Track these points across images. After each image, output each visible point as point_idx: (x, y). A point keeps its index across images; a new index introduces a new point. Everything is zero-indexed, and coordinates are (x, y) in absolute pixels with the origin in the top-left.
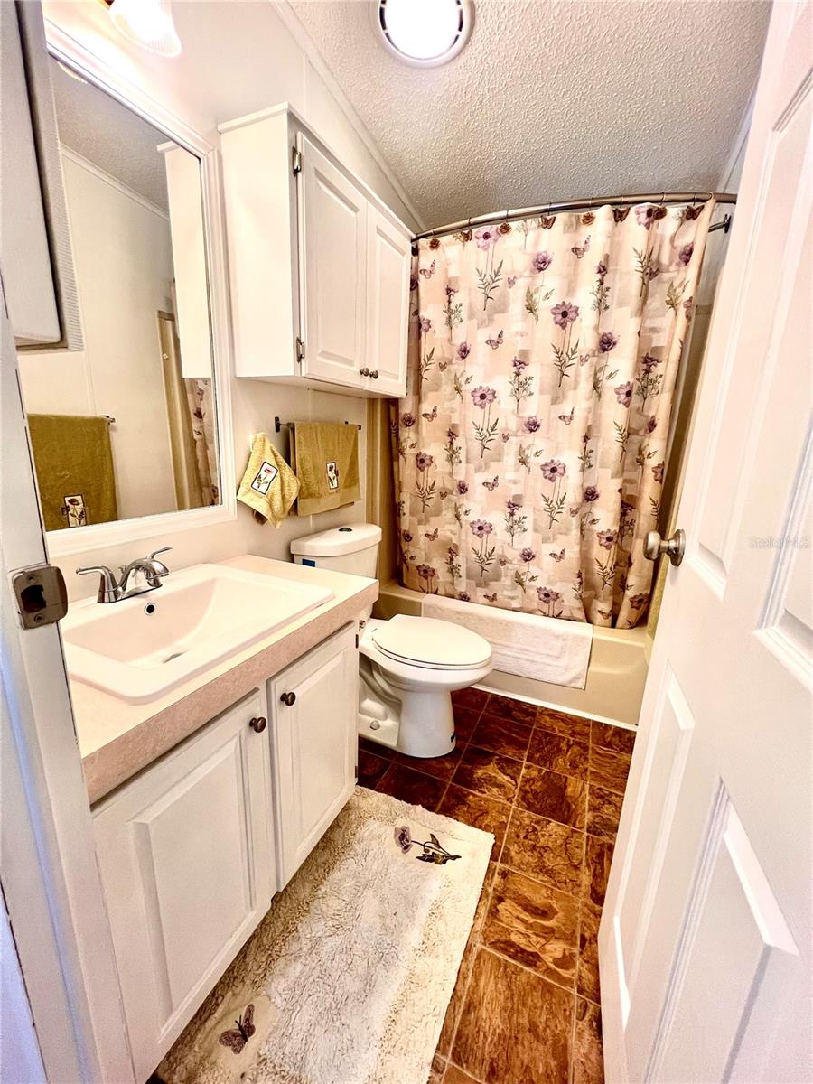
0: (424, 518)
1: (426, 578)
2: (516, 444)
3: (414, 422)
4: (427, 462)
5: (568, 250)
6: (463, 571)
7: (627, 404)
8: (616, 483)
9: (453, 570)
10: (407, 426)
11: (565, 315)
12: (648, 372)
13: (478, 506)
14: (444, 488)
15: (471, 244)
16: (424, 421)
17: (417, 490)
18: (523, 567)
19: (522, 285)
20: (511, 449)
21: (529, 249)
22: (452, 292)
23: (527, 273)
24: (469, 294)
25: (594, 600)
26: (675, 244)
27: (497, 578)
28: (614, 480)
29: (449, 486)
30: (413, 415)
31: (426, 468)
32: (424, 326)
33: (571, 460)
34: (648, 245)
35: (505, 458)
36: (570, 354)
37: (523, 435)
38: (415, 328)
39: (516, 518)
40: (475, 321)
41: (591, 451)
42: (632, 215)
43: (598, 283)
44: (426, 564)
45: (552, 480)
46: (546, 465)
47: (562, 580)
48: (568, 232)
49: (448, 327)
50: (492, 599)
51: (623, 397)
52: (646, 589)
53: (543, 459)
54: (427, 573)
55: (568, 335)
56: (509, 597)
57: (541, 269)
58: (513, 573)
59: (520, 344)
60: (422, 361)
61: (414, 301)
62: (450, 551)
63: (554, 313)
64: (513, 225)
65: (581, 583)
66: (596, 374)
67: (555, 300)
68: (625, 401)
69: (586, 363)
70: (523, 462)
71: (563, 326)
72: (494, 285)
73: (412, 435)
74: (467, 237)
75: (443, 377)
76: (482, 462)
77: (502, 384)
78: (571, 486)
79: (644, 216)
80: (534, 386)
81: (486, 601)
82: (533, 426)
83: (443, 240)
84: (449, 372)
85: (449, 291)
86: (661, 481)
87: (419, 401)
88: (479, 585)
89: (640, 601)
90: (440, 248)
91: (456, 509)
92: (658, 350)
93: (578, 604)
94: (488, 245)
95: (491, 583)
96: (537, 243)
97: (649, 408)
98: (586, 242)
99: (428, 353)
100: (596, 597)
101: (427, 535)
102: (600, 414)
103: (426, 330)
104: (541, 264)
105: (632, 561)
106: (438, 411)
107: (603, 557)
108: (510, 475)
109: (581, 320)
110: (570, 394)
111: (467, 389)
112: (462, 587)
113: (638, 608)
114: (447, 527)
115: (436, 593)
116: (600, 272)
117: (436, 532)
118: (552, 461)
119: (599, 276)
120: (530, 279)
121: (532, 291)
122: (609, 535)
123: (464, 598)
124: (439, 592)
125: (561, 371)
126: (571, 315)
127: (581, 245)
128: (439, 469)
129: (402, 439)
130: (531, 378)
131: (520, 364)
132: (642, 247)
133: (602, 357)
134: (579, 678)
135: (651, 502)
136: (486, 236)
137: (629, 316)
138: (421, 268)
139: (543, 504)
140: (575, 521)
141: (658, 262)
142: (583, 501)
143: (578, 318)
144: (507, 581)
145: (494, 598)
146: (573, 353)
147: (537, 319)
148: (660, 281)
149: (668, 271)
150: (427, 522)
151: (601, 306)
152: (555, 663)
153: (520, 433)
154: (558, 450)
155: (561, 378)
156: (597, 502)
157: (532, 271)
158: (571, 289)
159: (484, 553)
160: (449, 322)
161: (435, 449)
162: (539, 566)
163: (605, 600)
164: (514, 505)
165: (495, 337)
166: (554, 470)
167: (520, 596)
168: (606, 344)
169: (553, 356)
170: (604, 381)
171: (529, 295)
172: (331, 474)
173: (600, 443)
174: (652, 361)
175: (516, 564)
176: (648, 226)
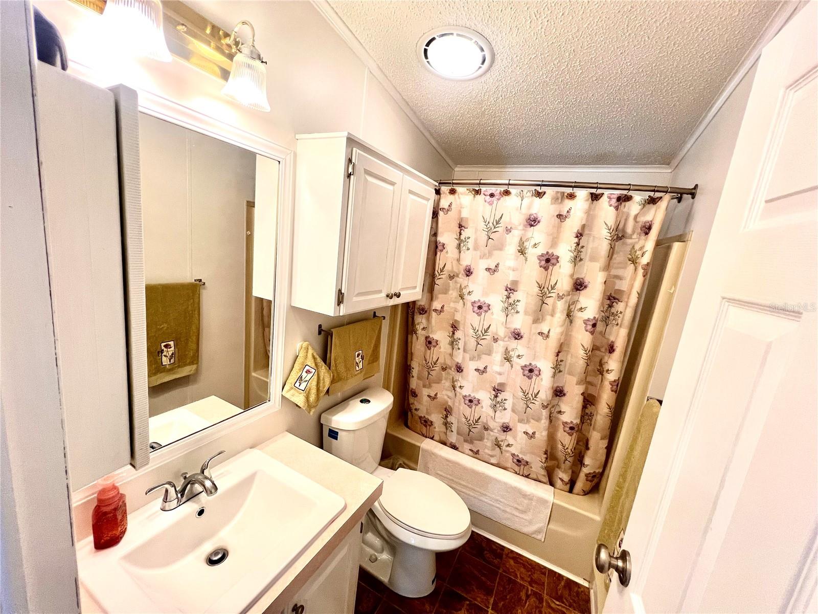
0: (428, 383)
1: (426, 427)
2: (503, 347)
3: (426, 312)
4: (434, 344)
5: (554, 216)
6: (454, 428)
7: (592, 333)
8: (580, 389)
9: (446, 424)
10: (421, 314)
11: (548, 261)
12: (610, 306)
13: (469, 384)
14: (445, 364)
15: (480, 198)
16: (434, 314)
17: (424, 362)
18: (502, 436)
19: (516, 234)
20: (499, 348)
21: (524, 210)
22: (463, 228)
23: (521, 227)
24: (476, 232)
25: (557, 469)
26: (638, 219)
27: (481, 439)
28: (578, 386)
29: (449, 362)
30: (426, 307)
31: (432, 348)
32: (440, 248)
33: (546, 366)
34: (617, 221)
35: (494, 355)
36: (550, 289)
37: (509, 341)
38: (433, 247)
39: (499, 399)
40: (478, 253)
41: (562, 361)
42: (604, 199)
43: (576, 245)
44: (427, 417)
45: (530, 378)
46: (525, 366)
47: (533, 453)
48: (554, 203)
49: (457, 251)
50: (475, 454)
51: (589, 327)
52: (599, 468)
53: (523, 362)
54: (427, 423)
55: (549, 275)
56: (489, 455)
57: (532, 226)
58: (494, 438)
59: (512, 276)
60: (436, 272)
61: (434, 226)
62: (446, 410)
63: (539, 259)
64: (513, 190)
65: (547, 458)
66: (569, 306)
67: (541, 250)
68: (592, 330)
69: (562, 300)
70: (508, 359)
71: (546, 269)
72: (495, 230)
73: (424, 321)
74: (478, 192)
75: (451, 285)
76: (476, 354)
77: (496, 301)
78: (544, 384)
79: (614, 201)
80: (521, 307)
81: (470, 453)
82: (517, 336)
83: (460, 189)
84: (456, 282)
85: (460, 226)
86: (616, 392)
87: (432, 299)
88: (466, 441)
89: (594, 477)
90: (456, 195)
91: (453, 382)
92: (620, 292)
93: (543, 472)
94: (493, 202)
95: (475, 442)
96: (529, 207)
97: (610, 334)
98: (568, 211)
99: (441, 266)
100: (558, 467)
101: (429, 396)
102: (570, 335)
103: (441, 251)
104: (532, 222)
105: (589, 446)
106: (445, 308)
107: (566, 441)
108: (497, 368)
109: (560, 266)
110: (548, 318)
111: (470, 299)
112: (453, 438)
113: (591, 481)
114: (444, 392)
115: (432, 438)
116: (577, 237)
117: (436, 395)
118: (530, 364)
119: (576, 240)
120: (523, 231)
121: (524, 239)
122: (572, 425)
123: (454, 447)
124: (434, 438)
125: (542, 300)
126: (553, 261)
127: (564, 213)
128: (442, 350)
129: (416, 322)
130: (518, 301)
131: (510, 290)
132: (611, 222)
133: (575, 295)
134: (540, 532)
135: (607, 406)
136: (492, 195)
137: (598, 269)
138: (441, 206)
139: (521, 394)
140: (545, 413)
141: (624, 230)
142: (553, 397)
143: (558, 264)
144: (488, 443)
145: (477, 452)
146: (552, 288)
147: (526, 260)
148: (624, 244)
149: (631, 238)
150: (430, 386)
151: (577, 259)
152: (521, 516)
153: (506, 339)
154: (535, 357)
155: (541, 306)
156: (564, 398)
157: (525, 226)
158: (554, 242)
159: (472, 419)
160: (459, 247)
161: (440, 335)
162: (515, 437)
163: (565, 472)
164: (498, 390)
165: (493, 267)
166: (531, 371)
167: (498, 456)
168: (579, 286)
169: (537, 290)
170: (576, 312)
171: (522, 243)
172: (358, 360)
173: (569, 357)
174: (615, 299)
175: (496, 433)
176: (617, 208)
